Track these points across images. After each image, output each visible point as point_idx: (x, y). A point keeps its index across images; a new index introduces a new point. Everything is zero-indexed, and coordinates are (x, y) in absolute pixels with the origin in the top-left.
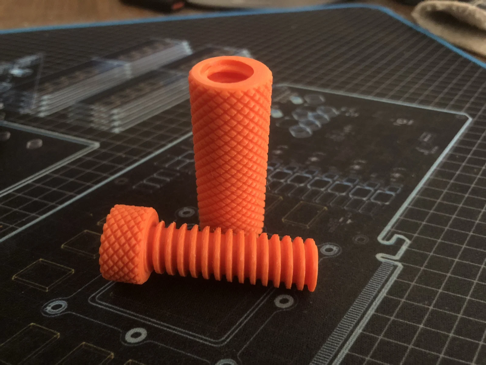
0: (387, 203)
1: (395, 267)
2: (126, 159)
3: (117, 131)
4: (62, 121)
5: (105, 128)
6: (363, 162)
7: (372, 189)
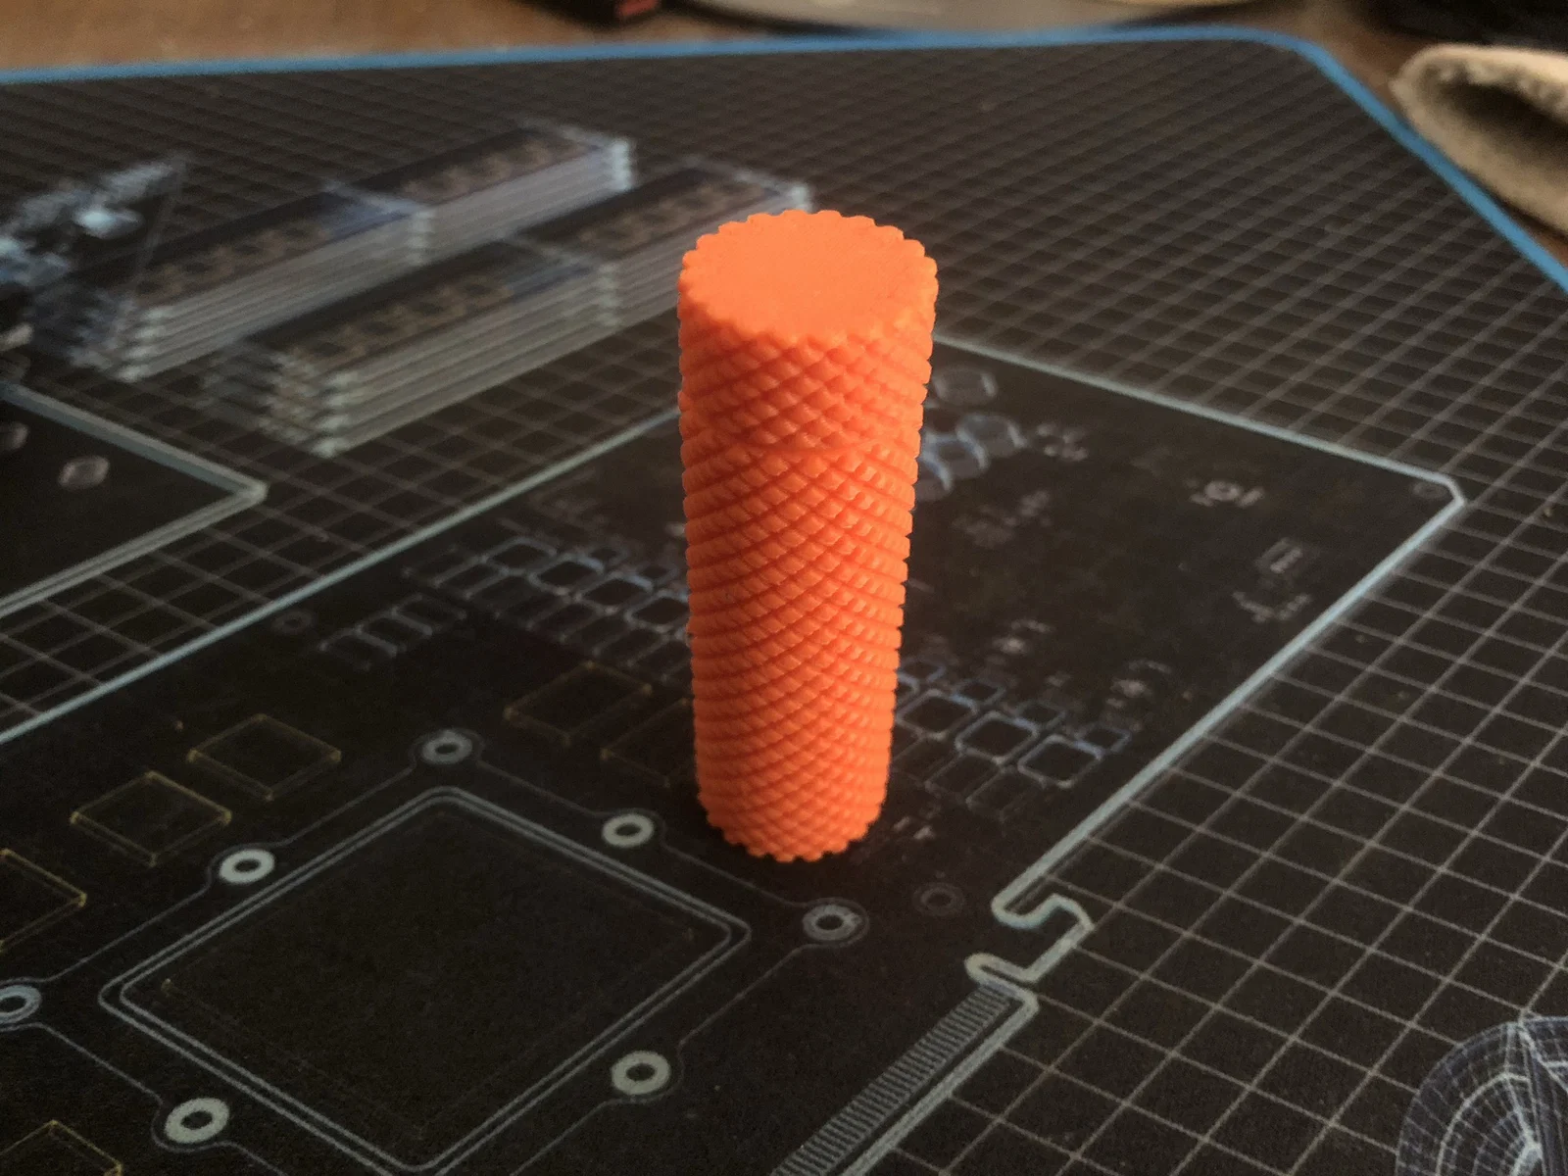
0: (1066, 784)
1: (1015, 1005)
2: (329, 548)
3: (327, 448)
4: (179, 400)
5: (295, 437)
6: (1041, 628)
7: (1033, 728)
